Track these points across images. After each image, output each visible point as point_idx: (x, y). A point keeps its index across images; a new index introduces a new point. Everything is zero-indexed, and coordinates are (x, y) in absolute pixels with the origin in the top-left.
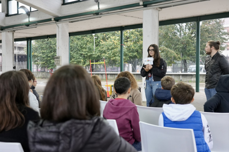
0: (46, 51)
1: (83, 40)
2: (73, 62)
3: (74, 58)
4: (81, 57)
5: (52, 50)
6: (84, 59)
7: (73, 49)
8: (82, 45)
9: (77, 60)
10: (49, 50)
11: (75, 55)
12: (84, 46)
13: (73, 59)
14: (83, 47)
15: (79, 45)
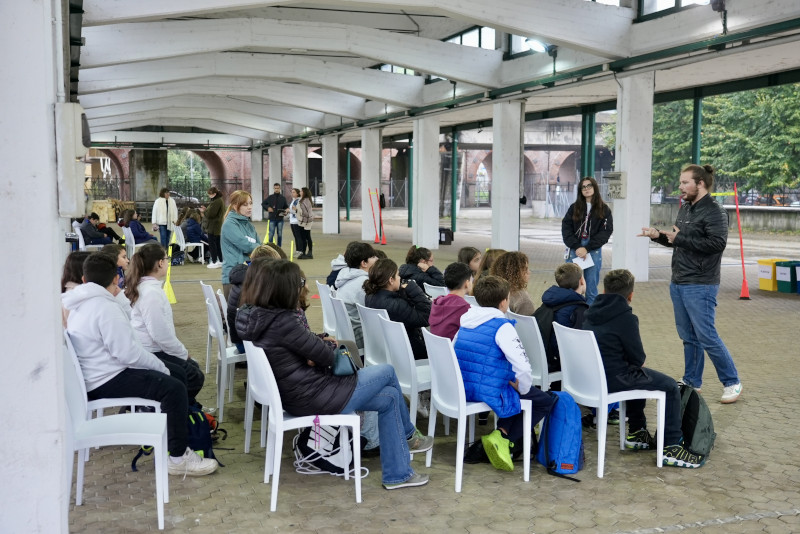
0: (666, 137)
1: (795, 93)
2: (753, 171)
3: (758, 157)
4: (780, 156)
5: (688, 133)
6: (792, 159)
7: (758, 128)
8: (788, 113)
9: (767, 165)
10: (679, 132)
11: (759, 148)
12: (795, 115)
13: (752, 163)
14: (792, 118)
15: (774, 112)
